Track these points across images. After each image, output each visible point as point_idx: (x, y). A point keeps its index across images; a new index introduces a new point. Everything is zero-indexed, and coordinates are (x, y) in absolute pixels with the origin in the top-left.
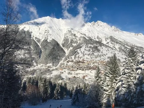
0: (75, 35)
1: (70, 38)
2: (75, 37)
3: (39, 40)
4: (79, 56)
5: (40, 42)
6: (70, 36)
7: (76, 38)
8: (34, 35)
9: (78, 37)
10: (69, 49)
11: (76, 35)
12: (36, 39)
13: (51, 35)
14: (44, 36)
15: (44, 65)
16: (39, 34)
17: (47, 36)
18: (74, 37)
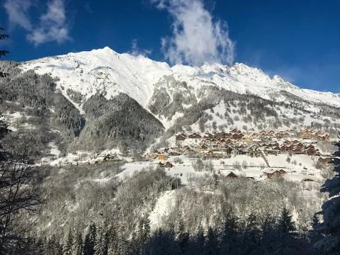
0: (185, 84)
1: (172, 91)
2: (185, 89)
3: (78, 97)
4: (214, 123)
5: (82, 101)
6: (171, 89)
7: (189, 92)
8: (63, 85)
9: (196, 89)
10: (174, 118)
11: (188, 85)
12: (68, 95)
13: (115, 84)
14: (94, 87)
15: (89, 154)
16: (80, 81)
17: (102, 86)
18: (183, 89)
